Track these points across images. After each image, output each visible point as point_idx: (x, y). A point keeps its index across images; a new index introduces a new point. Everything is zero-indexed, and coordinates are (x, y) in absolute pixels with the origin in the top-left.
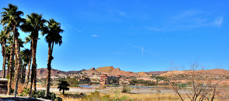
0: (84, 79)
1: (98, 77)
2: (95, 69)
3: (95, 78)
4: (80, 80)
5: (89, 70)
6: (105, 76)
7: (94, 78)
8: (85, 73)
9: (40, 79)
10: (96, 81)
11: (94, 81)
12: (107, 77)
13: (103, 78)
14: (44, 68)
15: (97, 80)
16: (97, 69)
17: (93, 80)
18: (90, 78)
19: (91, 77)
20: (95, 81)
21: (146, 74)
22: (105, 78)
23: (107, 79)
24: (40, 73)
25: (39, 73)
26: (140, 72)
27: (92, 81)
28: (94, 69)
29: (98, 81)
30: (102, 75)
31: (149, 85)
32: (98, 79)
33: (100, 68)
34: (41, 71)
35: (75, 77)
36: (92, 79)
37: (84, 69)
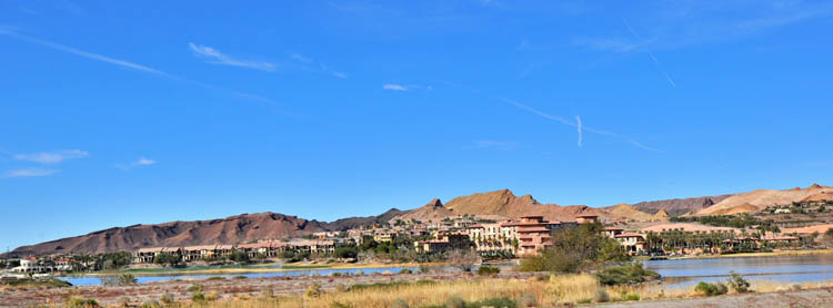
0: (446, 239)
1: (507, 229)
2: (443, 203)
3: (491, 233)
4: (432, 245)
5: (422, 208)
6: (536, 222)
7: (487, 234)
8: (413, 220)
9: (261, 251)
10: (499, 244)
11: (488, 248)
12: (543, 229)
13: (528, 232)
14: (250, 213)
15: (502, 241)
16: (448, 204)
17: (485, 241)
18: (471, 236)
19: (477, 231)
20: (493, 248)
21: (642, 213)
22: (540, 232)
23: (547, 236)
24: (237, 233)
25: (234, 231)
26: (618, 206)
27: (483, 248)
28: (438, 203)
29: (508, 247)
30: (524, 221)
31: (735, 251)
32: (507, 236)
33: (460, 199)
34: (240, 226)
35: (393, 236)
36: (479, 238)
37: (394, 209)
